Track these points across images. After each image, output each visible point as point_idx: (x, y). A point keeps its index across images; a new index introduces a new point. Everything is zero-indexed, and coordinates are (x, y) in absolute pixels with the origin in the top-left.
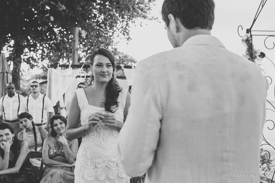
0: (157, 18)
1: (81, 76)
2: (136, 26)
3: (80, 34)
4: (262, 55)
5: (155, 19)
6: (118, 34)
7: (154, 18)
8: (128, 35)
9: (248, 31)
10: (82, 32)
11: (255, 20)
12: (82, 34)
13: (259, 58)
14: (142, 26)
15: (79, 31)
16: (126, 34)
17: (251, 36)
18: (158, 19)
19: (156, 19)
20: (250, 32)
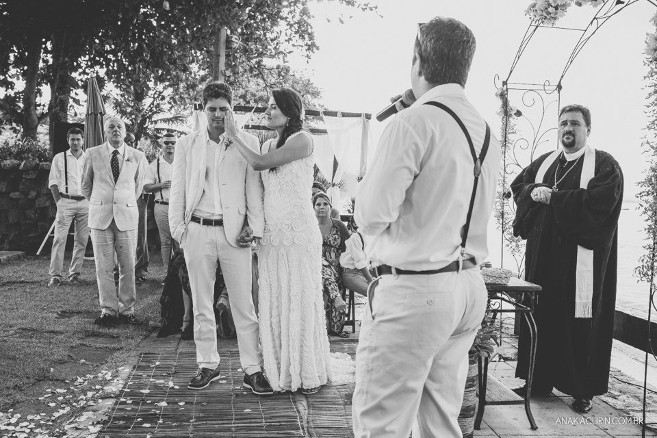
0: (376, 8)
1: (250, 127)
2: (329, 21)
3: (229, 41)
4: (519, 113)
5: (371, 9)
6: (288, 34)
7: (369, 6)
8: (311, 38)
9: (505, 83)
10: (233, 39)
11: (511, 71)
12: (232, 41)
13: (515, 116)
14: (342, 22)
15: (227, 35)
16: (306, 36)
17: (507, 90)
18: (377, 10)
19: (374, 9)
20: (506, 84)
